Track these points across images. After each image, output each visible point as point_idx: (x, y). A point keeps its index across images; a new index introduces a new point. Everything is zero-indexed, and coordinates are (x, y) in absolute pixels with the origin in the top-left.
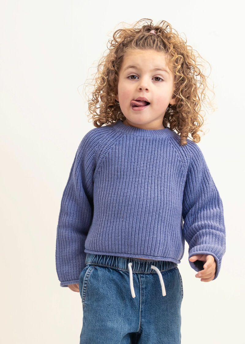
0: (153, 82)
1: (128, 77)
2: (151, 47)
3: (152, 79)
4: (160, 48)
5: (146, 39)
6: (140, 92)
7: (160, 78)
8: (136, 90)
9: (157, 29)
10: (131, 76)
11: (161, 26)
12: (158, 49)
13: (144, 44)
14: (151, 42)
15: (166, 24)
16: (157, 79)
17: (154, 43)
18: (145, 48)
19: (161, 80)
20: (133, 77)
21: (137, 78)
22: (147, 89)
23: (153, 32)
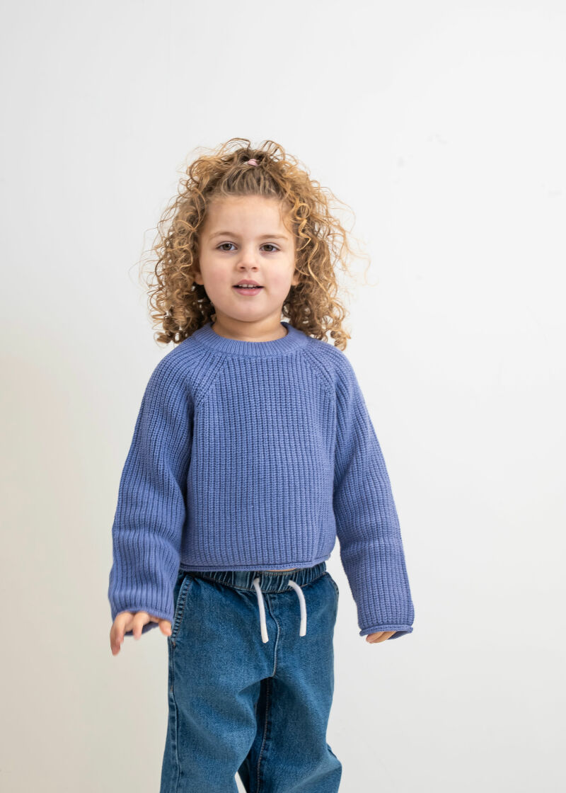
0: (263, 255)
1: (218, 248)
2: (254, 191)
3: (260, 248)
4: (269, 192)
5: (244, 177)
6: (241, 272)
7: (273, 247)
8: (235, 269)
9: (260, 157)
10: (223, 245)
11: (265, 150)
12: (267, 194)
13: (242, 185)
14: (255, 182)
15: (273, 146)
16: (267, 248)
17: (259, 185)
18: (245, 194)
19: (274, 249)
20: (226, 247)
21: (233, 248)
22: (255, 268)
23: (253, 162)
